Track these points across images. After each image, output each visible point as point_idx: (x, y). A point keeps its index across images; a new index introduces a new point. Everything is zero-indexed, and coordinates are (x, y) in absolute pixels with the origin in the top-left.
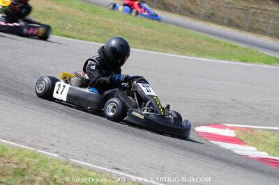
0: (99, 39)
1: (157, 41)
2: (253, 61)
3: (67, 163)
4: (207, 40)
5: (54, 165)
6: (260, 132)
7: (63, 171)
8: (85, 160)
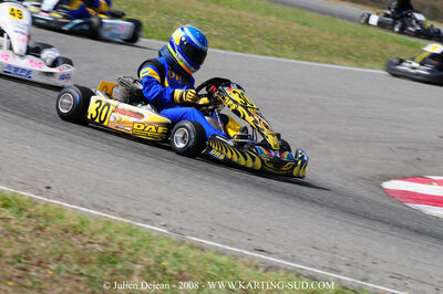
0: (225, 44)
1: (317, 46)
3: (182, 243)
5: (161, 246)
7: (176, 255)
8: (210, 237)
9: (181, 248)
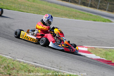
6: (98, 49)
9: (14, 62)
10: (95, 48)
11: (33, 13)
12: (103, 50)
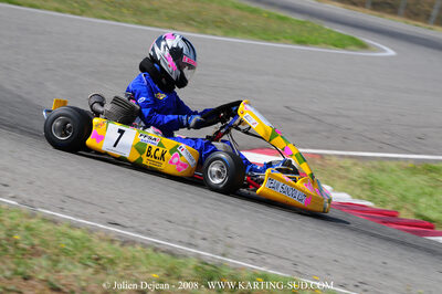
0: (61, 7)
1: (157, 11)
2: (315, 43)
3: (33, 215)
4: (238, 8)
5: (12, 218)
6: (335, 159)
7: (28, 228)
8: (62, 210)
9: (33, 221)
10: (321, 156)
11: (58, 10)
12: (355, 164)
